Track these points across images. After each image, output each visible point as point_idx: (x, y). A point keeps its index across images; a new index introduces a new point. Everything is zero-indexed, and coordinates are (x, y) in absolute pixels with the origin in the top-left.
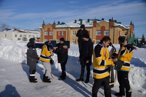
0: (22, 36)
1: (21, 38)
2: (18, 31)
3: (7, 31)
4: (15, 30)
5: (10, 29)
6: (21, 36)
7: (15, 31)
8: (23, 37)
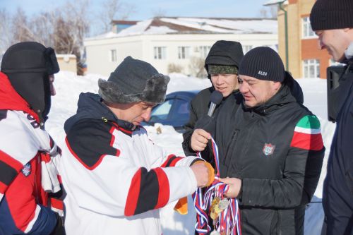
0: (190, 52)
1: (185, 63)
2: (167, 29)
3: (119, 30)
4: (156, 23)
5: (134, 23)
6: (183, 52)
7: (154, 29)
8: (193, 59)
